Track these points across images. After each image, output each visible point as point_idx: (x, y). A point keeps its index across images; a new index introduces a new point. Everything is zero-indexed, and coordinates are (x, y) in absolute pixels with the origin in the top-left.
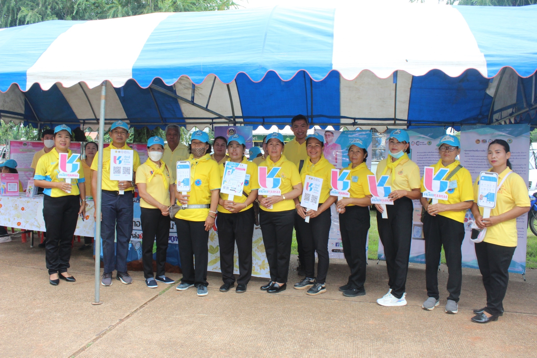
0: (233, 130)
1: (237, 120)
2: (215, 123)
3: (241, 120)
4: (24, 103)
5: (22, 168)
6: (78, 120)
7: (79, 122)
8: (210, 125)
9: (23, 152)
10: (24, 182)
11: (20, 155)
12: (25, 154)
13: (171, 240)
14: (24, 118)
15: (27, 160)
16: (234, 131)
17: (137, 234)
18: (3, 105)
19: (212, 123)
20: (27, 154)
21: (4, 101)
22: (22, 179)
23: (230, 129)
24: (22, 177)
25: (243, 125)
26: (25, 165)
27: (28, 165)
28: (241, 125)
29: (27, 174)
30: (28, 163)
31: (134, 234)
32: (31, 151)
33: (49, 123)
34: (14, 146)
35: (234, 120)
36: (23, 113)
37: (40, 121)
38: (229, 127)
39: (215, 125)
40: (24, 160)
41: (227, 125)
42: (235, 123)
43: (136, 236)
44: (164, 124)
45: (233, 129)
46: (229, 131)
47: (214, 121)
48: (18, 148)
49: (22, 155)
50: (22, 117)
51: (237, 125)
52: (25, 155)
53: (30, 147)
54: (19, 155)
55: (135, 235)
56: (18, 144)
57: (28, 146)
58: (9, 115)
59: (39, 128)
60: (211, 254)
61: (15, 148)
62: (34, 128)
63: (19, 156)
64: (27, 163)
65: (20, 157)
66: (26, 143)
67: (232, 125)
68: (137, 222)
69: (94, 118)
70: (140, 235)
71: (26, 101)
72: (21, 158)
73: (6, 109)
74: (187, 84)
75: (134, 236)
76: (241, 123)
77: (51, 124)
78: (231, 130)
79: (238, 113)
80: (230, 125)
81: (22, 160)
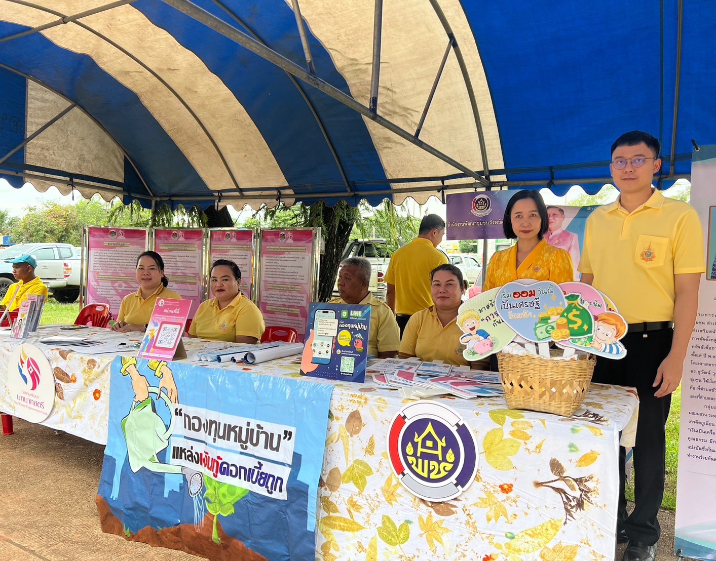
0: (484, 199)
1: (493, 178)
2: (448, 187)
3: (503, 178)
4: (123, 164)
5: (108, 274)
6: (210, 193)
7: (213, 195)
8: (439, 192)
9: (109, 247)
10: (111, 299)
11: (105, 252)
12: (113, 249)
13: (267, 487)
14: (124, 190)
15: (116, 261)
16: (486, 202)
17: (194, 452)
18: (80, 166)
19: (442, 189)
20: (115, 250)
21: (80, 159)
22: (108, 293)
23: (477, 197)
24: (107, 290)
25: (505, 188)
26: (113, 269)
27: (117, 269)
28: (501, 189)
29: (116, 285)
30: (118, 266)
31: (188, 451)
32: (122, 246)
33: (167, 199)
34: (94, 236)
35: (488, 178)
36: (121, 180)
37: (155, 196)
38: (476, 193)
39: (447, 192)
40: (110, 260)
41: (472, 190)
42: (489, 185)
43: (191, 455)
44: (352, 194)
45: (485, 197)
46: (477, 202)
47: (447, 182)
48: (102, 239)
49: (108, 252)
50: (121, 189)
51: (493, 189)
52: (113, 252)
53: (122, 237)
54: (103, 252)
55: (189, 453)
56: (102, 233)
57: (118, 236)
58: (91, 183)
59: (153, 208)
60: (387, 546)
61: (97, 239)
62: (144, 207)
63: (103, 254)
64: (116, 266)
65: (105, 254)
66: (114, 231)
67: (484, 189)
68: (194, 417)
69: (235, 187)
70: (201, 454)
71: (126, 160)
72: (105, 257)
73: (85, 173)
74: (386, 102)
75: (189, 456)
76: (501, 184)
77: (170, 200)
78: (479, 200)
79: (497, 162)
80: (479, 190)
81: (108, 260)
